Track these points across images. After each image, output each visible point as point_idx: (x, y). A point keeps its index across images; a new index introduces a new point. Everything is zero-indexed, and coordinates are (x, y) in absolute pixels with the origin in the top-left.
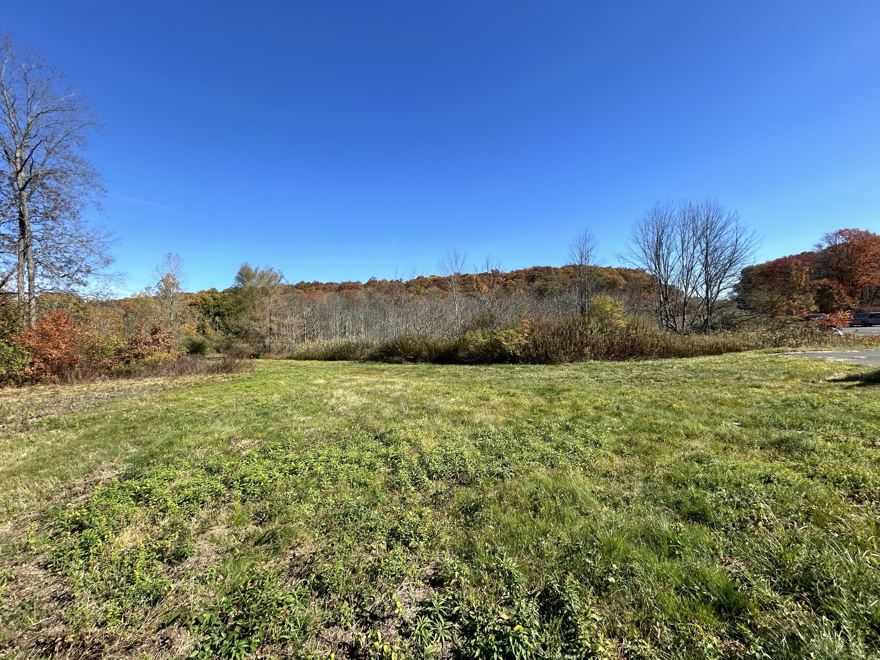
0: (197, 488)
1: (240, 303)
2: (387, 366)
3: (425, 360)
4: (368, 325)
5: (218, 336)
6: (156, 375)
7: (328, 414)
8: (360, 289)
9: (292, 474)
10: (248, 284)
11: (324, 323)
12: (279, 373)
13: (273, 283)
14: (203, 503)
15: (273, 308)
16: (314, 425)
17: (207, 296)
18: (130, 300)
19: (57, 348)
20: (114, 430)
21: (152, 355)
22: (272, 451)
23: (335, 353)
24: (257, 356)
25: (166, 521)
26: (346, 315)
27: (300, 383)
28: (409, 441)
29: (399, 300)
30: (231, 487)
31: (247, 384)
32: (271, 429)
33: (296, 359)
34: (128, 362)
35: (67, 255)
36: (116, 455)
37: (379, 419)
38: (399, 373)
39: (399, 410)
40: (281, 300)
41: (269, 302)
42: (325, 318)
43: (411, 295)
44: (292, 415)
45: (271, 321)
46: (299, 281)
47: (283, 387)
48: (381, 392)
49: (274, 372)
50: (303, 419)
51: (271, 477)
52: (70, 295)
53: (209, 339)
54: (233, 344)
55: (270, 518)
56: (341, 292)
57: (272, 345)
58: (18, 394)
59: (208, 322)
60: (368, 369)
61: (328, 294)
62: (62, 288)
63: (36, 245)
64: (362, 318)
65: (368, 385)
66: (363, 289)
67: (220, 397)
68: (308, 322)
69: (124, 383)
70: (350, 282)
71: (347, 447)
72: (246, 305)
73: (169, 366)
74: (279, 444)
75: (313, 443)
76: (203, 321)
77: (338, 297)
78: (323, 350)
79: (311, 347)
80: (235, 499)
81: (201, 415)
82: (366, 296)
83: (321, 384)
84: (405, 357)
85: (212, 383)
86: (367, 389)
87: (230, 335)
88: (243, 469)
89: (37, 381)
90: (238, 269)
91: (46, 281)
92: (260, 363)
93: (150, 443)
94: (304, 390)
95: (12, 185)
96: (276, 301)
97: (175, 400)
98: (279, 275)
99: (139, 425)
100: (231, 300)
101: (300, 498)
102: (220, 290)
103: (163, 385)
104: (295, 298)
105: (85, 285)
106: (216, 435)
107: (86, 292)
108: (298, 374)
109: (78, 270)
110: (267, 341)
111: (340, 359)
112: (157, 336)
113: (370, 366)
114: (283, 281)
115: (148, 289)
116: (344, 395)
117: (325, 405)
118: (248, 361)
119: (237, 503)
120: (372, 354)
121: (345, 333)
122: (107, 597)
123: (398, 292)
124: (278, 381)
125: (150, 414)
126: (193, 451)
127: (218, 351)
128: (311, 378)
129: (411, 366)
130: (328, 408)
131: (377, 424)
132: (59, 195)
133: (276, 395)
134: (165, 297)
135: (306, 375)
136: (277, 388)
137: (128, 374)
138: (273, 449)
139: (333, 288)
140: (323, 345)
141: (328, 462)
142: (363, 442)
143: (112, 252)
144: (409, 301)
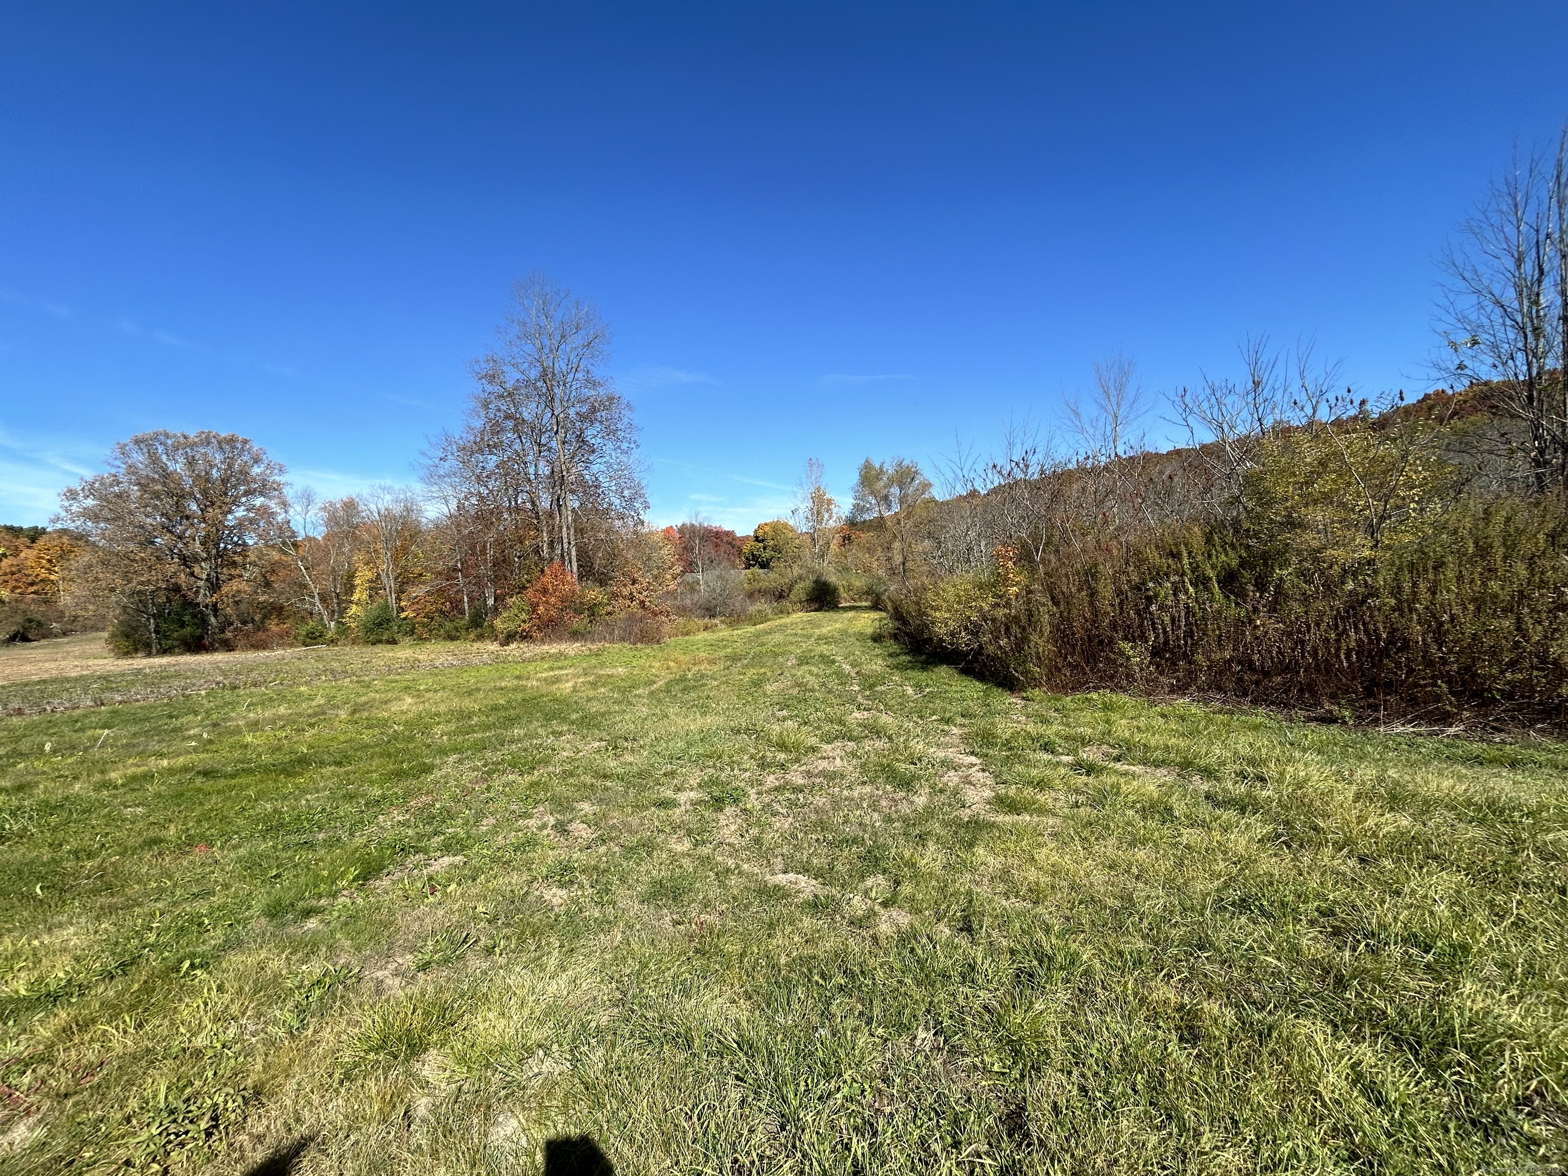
89: (530, 638)
90: (858, 469)
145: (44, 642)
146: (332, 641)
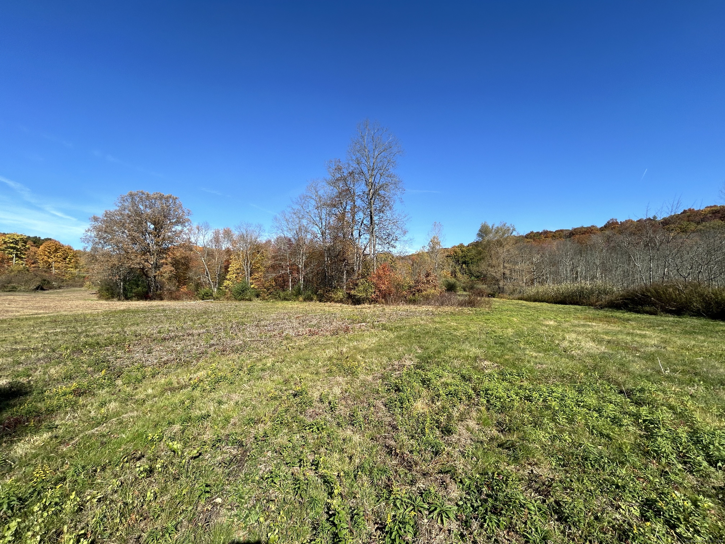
0: (457, 388)
1: (480, 254)
2: (634, 315)
3: (698, 314)
4: (606, 270)
5: (465, 279)
6: (429, 304)
7: (561, 355)
8: (595, 233)
9: (527, 400)
10: (486, 238)
11: (553, 269)
12: (511, 311)
13: (506, 235)
14: (460, 399)
15: (506, 257)
16: (546, 362)
17: (458, 250)
18: (415, 255)
19: (384, 284)
20: (410, 336)
21: (426, 290)
22: (509, 376)
23: (565, 297)
24: (493, 296)
25: (440, 403)
26: (579, 261)
27: (531, 322)
28: (671, 407)
29: (652, 240)
30: (478, 395)
31: (487, 317)
32: (507, 357)
33: (526, 300)
34: (414, 294)
35: (388, 231)
36: (411, 352)
37: (624, 372)
38: (652, 326)
39: (653, 369)
40: (513, 250)
41: (502, 252)
42: (554, 263)
43: (672, 234)
44: (524, 349)
45: (505, 267)
46: (528, 232)
47: (515, 324)
48: (626, 343)
49: (507, 310)
50: (535, 354)
51: (509, 397)
52: (389, 253)
53: (459, 281)
54: (475, 285)
55: (509, 429)
56: (572, 238)
57: (505, 287)
58: (370, 308)
59: (458, 268)
60: (606, 317)
61: (557, 241)
62: (385, 250)
63: (376, 228)
64: (598, 262)
65: (607, 333)
66: (599, 233)
67: (467, 325)
68: (537, 268)
69: (413, 307)
70: (582, 227)
71: (584, 392)
72: (484, 255)
73: (435, 298)
74: (515, 371)
75: (546, 378)
76: (455, 268)
77: (569, 243)
78: (553, 294)
79: (540, 290)
80: (481, 404)
81: (456, 336)
82: (603, 239)
83: (552, 325)
84: (662, 307)
85: (461, 313)
86: (606, 338)
87: (473, 278)
88: (486, 384)
89: (377, 302)
90: (478, 228)
91: (380, 246)
92: (496, 301)
93: (427, 348)
94: (535, 329)
95: (368, 197)
96: (508, 251)
97: (439, 323)
98: (511, 229)
99: (421, 336)
100: (474, 252)
101: (536, 424)
102: (466, 244)
103: (432, 312)
104: (526, 247)
105: (395, 248)
106: (467, 353)
107: (396, 252)
108: (529, 314)
109: (393, 239)
110: (501, 284)
111: (571, 303)
112: (429, 278)
113: (609, 314)
114: (514, 233)
115: (424, 247)
116: (578, 340)
117: (557, 346)
118: (487, 299)
119: (483, 408)
120: (611, 301)
121: (577, 278)
122: (413, 437)
123: (651, 232)
124: (511, 318)
125: (426, 329)
126: (452, 360)
127: (465, 290)
128: (541, 318)
129: (671, 319)
130: (561, 349)
131: (621, 378)
132: (385, 198)
133: (510, 330)
134: (432, 252)
135: (536, 315)
136: (511, 324)
137: (414, 302)
138: (510, 374)
139: (562, 234)
140: (553, 289)
141: (562, 400)
142: (603, 391)
143: (406, 227)
144: (668, 242)
145: (51, 291)
146: (217, 298)
